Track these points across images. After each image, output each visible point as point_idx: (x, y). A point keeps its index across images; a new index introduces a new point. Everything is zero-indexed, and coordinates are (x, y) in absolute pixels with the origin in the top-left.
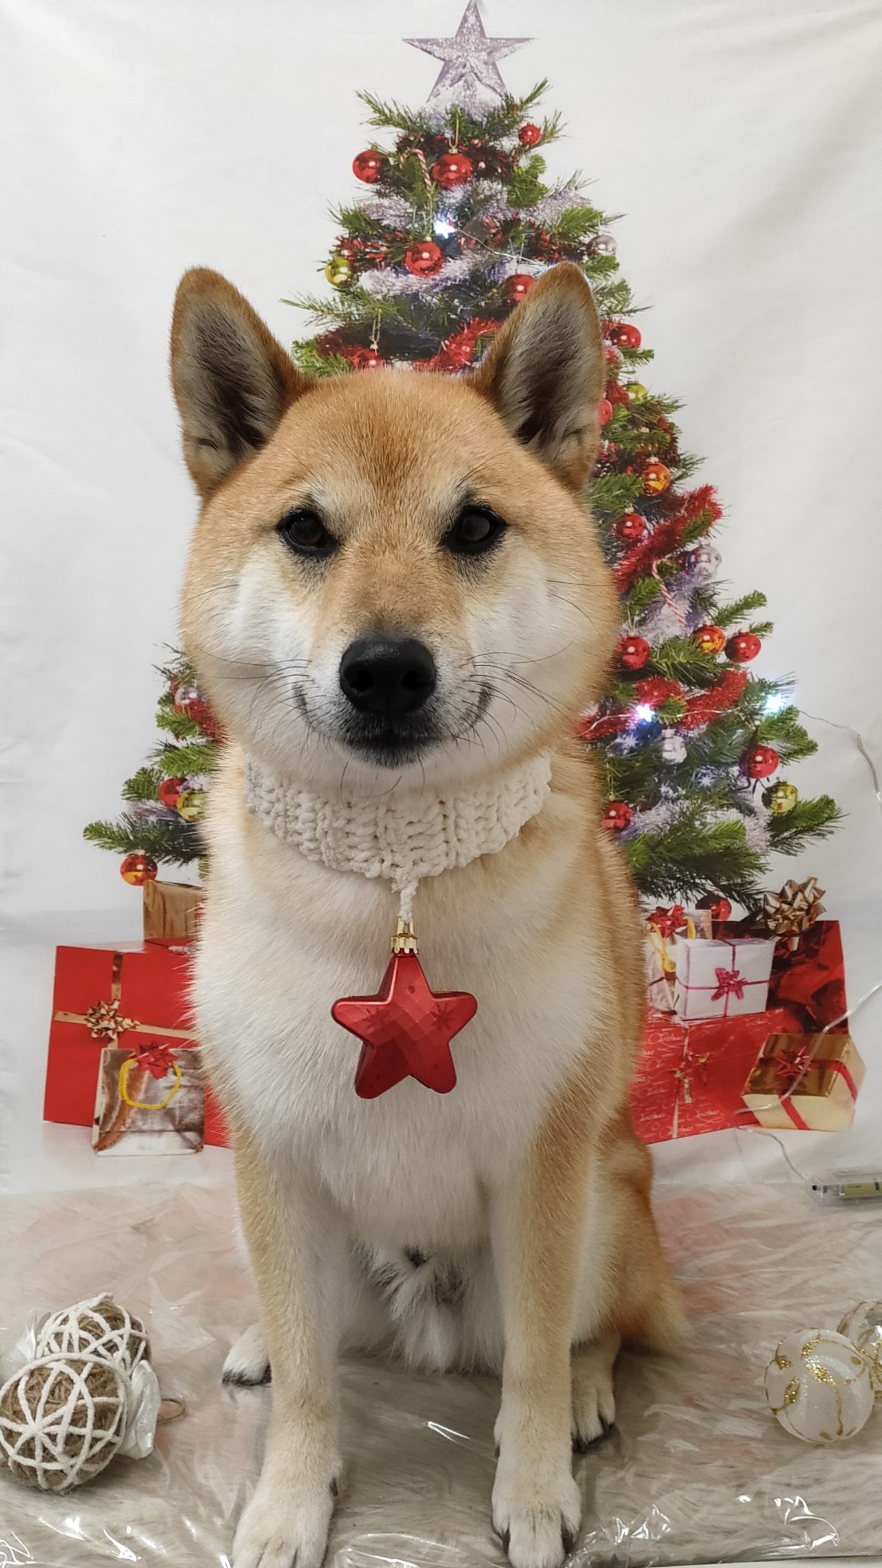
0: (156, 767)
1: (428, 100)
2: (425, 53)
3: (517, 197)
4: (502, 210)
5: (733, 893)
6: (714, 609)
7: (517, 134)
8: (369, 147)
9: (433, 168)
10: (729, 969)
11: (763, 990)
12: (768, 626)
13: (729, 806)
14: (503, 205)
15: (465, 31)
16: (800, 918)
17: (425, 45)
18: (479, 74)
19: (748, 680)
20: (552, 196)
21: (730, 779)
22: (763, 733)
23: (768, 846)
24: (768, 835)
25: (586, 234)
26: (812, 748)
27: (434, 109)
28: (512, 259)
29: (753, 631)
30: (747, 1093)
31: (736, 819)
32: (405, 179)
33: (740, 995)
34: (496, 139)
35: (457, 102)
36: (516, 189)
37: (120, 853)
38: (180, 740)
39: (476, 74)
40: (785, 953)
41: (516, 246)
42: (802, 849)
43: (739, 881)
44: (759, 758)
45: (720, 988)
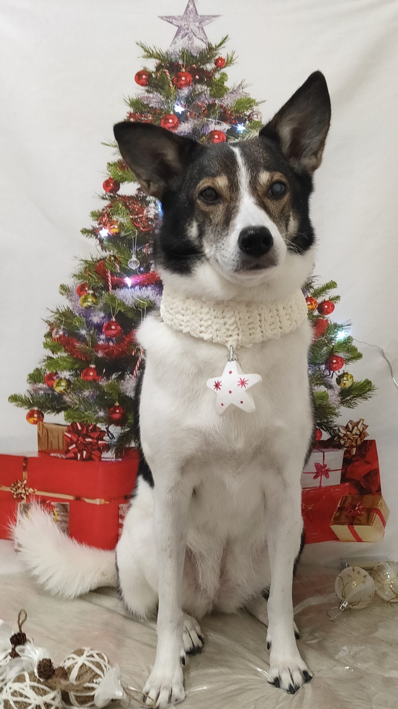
0: (43, 368)
1: (171, 46)
2: (170, 24)
3: (214, 93)
4: (207, 99)
5: (323, 426)
6: (312, 289)
7: (214, 62)
8: (143, 69)
9: (173, 79)
10: (322, 464)
11: (338, 474)
12: (338, 298)
13: (320, 384)
14: (207, 96)
15: (188, 12)
16: (356, 438)
17: (169, 19)
18: (195, 33)
19: (329, 324)
20: (231, 92)
21: (321, 371)
22: (336, 349)
23: (339, 404)
24: (339, 399)
25: (247, 110)
26: (359, 356)
27: (173, 51)
28: (212, 121)
29: (331, 300)
30: (332, 525)
31: (324, 391)
32: (160, 84)
33: (327, 476)
34: (204, 64)
35: (184, 47)
36: (214, 89)
37: (26, 409)
38: (55, 354)
39: (194, 33)
40: (349, 456)
41: (214, 117)
42: (356, 405)
43: (326, 420)
44: (334, 361)
45: (317, 473)
